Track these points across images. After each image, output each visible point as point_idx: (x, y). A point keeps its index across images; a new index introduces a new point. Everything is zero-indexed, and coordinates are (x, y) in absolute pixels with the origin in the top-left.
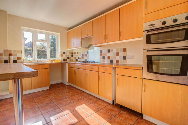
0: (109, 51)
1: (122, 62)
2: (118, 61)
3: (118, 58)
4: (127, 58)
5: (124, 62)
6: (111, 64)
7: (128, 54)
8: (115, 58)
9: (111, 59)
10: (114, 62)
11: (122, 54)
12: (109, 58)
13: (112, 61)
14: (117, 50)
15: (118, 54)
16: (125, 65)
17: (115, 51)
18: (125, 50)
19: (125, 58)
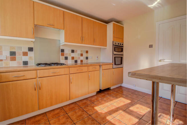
0: (73, 51)
1: (85, 61)
2: (82, 61)
3: (82, 58)
4: (89, 58)
5: (86, 61)
6: (75, 64)
7: (89, 55)
8: (79, 58)
9: (75, 59)
10: (79, 62)
11: (85, 55)
12: (73, 58)
13: (76, 61)
14: (81, 51)
15: (82, 55)
16: (87, 63)
17: (79, 52)
18: (87, 52)
19: (87, 58)
